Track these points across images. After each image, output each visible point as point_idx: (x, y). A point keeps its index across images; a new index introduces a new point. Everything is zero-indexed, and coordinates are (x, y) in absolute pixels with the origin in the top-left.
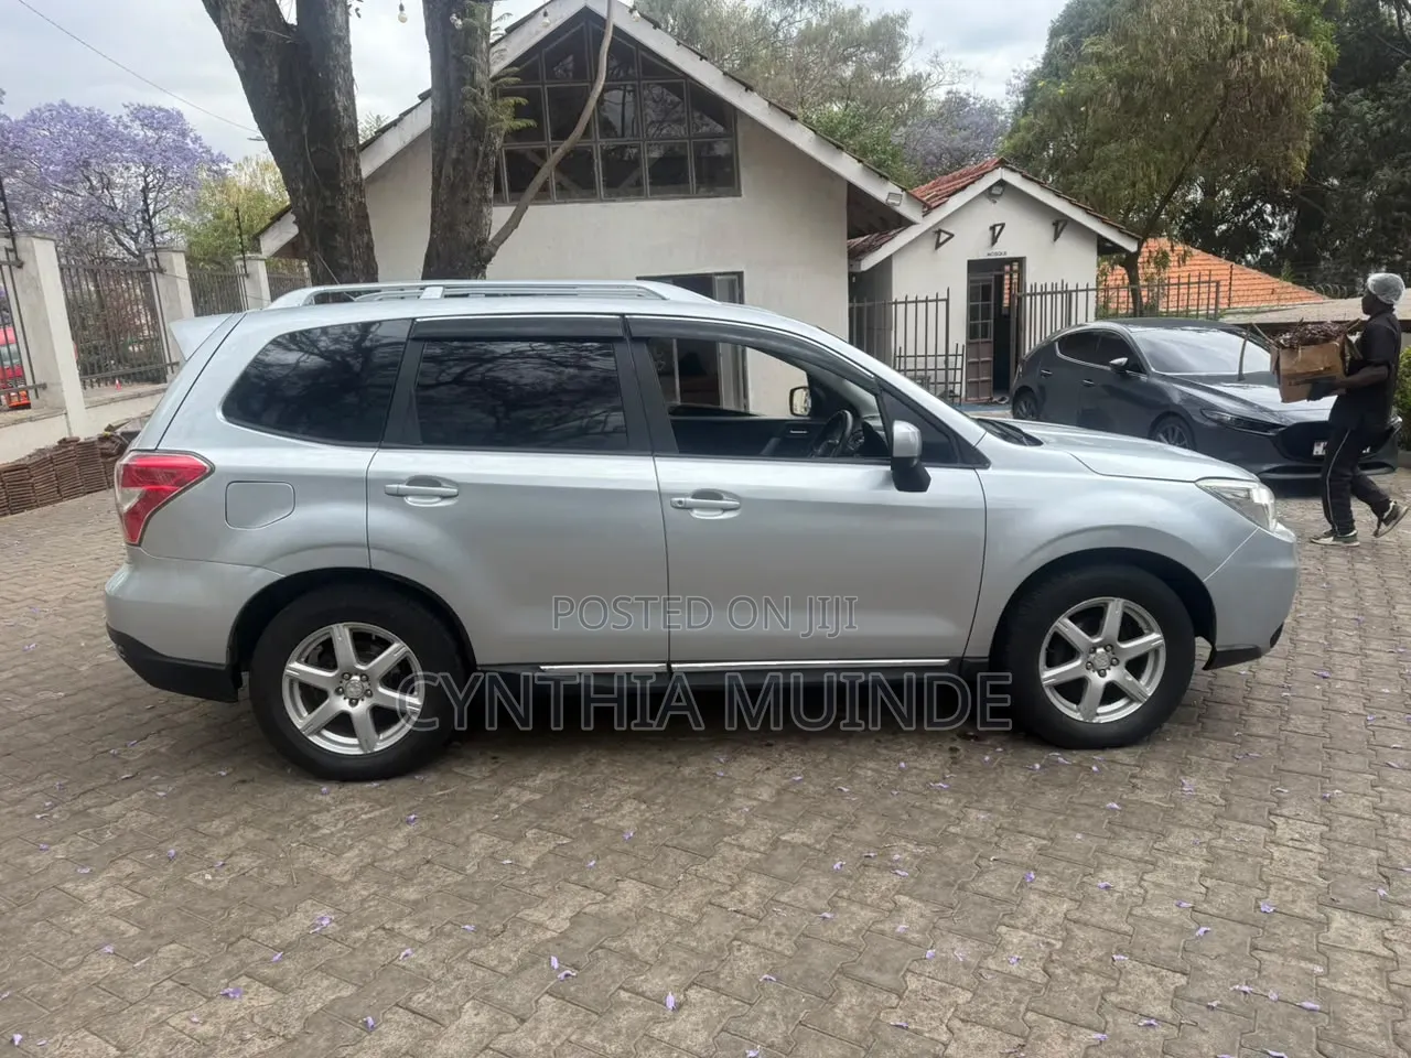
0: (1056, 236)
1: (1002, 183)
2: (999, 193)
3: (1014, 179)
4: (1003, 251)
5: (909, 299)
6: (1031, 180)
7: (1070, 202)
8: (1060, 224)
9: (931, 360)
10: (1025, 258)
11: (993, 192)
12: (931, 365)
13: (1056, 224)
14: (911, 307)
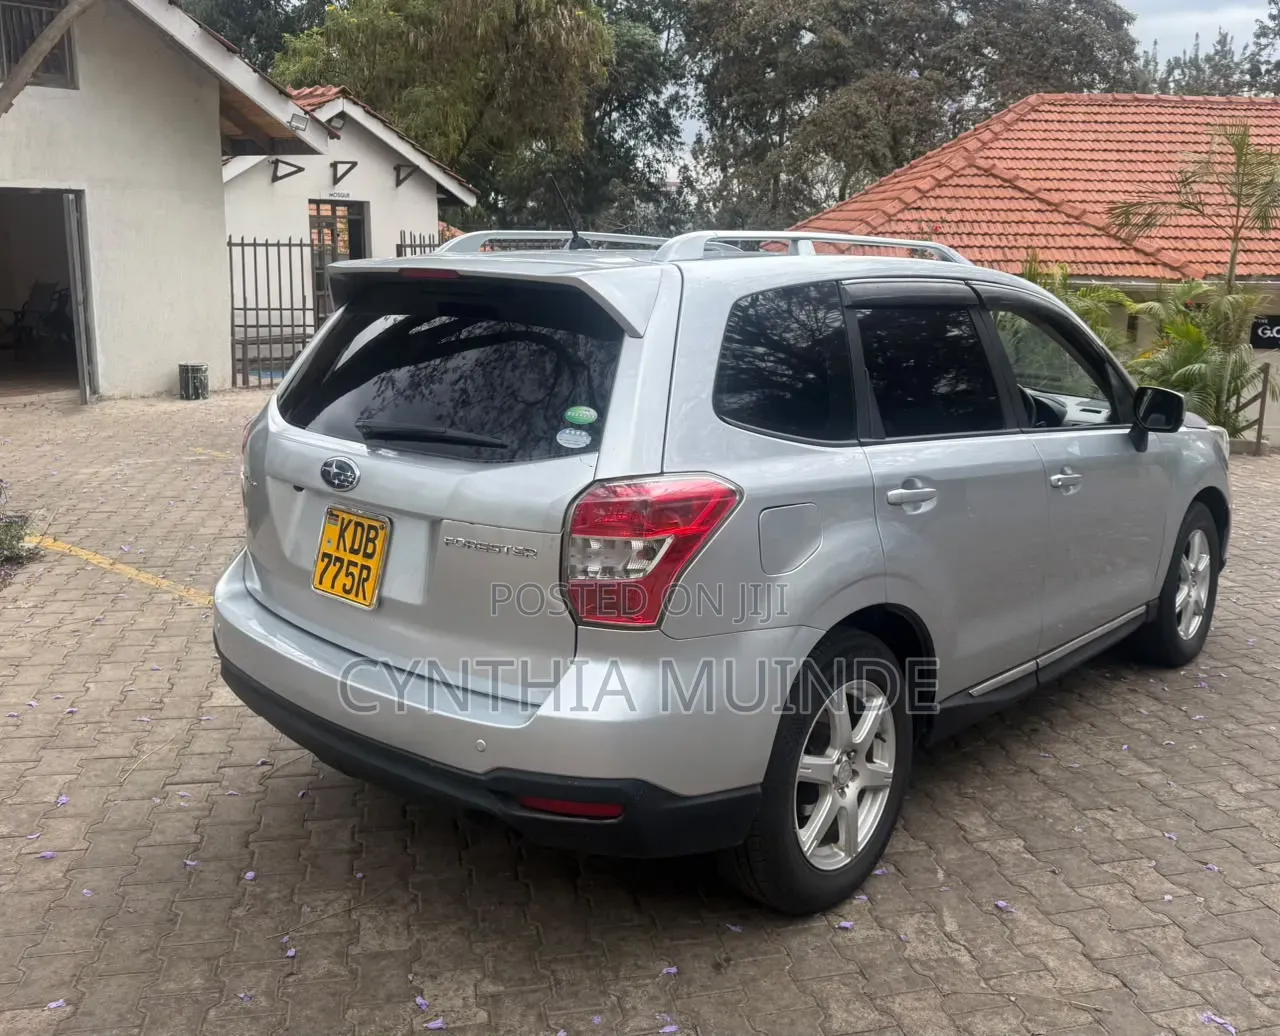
0: (399, 183)
1: (342, 115)
2: (339, 126)
3: (356, 113)
4: (345, 192)
5: (246, 242)
6: (375, 117)
7: (413, 146)
8: (403, 171)
9: (275, 315)
10: (368, 203)
11: (333, 124)
12: (275, 321)
13: (397, 169)
14: (249, 251)
